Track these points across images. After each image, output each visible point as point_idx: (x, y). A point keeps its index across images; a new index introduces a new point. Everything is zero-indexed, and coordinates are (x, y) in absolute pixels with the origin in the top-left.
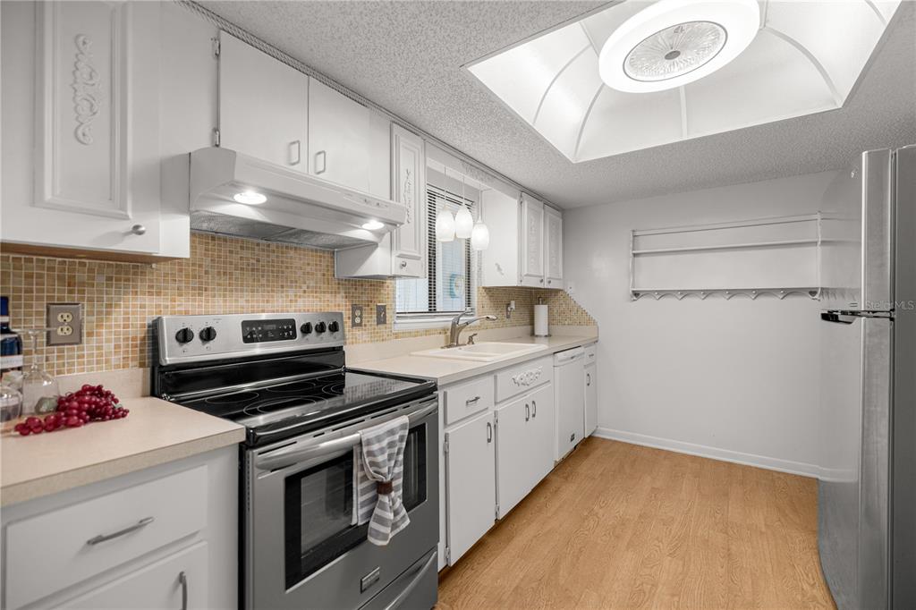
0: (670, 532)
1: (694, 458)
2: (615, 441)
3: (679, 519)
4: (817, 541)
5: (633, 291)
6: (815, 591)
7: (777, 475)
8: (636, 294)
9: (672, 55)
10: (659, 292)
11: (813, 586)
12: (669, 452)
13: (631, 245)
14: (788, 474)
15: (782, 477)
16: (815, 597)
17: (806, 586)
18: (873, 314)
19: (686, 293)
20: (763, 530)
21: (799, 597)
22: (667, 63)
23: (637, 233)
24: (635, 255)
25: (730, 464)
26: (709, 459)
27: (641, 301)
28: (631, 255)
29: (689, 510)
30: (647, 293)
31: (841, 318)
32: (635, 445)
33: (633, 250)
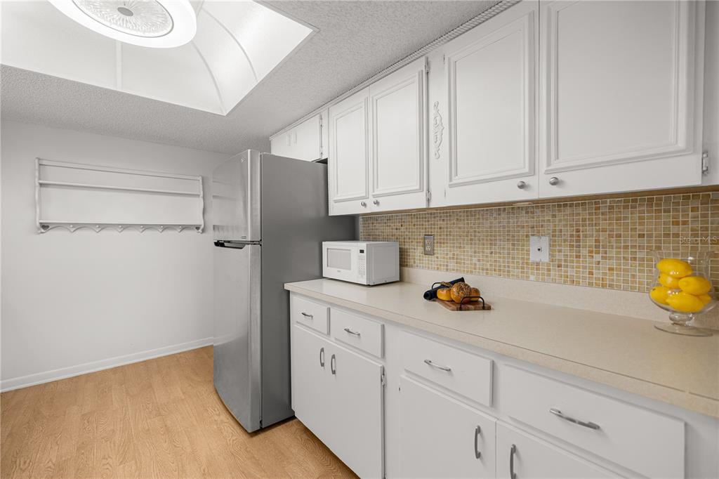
0: (114, 444)
1: (115, 370)
2: (17, 391)
3: (118, 429)
4: (214, 386)
5: (41, 223)
6: (221, 417)
7: (179, 356)
8: (45, 227)
9: (126, 12)
10: (74, 225)
11: (219, 415)
12: (88, 375)
13: (37, 174)
14: (185, 352)
15: (182, 355)
16: (222, 421)
17: (216, 418)
18: (253, 243)
19: (103, 227)
20: (183, 397)
21: (215, 427)
22: (117, 15)
23: (44, 163)
24: (41, 185)
25: (145, 362)
26: (128, 366)
27: (50, 234)
28: (37, 184)
29: (126, 413)
30: (58, 226)
31: (226, 244)
32: (46, 384)
33: (39, 179)
